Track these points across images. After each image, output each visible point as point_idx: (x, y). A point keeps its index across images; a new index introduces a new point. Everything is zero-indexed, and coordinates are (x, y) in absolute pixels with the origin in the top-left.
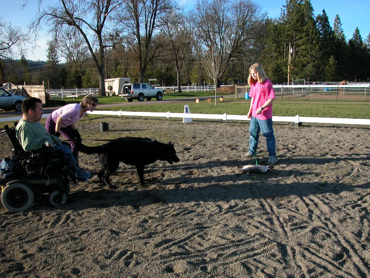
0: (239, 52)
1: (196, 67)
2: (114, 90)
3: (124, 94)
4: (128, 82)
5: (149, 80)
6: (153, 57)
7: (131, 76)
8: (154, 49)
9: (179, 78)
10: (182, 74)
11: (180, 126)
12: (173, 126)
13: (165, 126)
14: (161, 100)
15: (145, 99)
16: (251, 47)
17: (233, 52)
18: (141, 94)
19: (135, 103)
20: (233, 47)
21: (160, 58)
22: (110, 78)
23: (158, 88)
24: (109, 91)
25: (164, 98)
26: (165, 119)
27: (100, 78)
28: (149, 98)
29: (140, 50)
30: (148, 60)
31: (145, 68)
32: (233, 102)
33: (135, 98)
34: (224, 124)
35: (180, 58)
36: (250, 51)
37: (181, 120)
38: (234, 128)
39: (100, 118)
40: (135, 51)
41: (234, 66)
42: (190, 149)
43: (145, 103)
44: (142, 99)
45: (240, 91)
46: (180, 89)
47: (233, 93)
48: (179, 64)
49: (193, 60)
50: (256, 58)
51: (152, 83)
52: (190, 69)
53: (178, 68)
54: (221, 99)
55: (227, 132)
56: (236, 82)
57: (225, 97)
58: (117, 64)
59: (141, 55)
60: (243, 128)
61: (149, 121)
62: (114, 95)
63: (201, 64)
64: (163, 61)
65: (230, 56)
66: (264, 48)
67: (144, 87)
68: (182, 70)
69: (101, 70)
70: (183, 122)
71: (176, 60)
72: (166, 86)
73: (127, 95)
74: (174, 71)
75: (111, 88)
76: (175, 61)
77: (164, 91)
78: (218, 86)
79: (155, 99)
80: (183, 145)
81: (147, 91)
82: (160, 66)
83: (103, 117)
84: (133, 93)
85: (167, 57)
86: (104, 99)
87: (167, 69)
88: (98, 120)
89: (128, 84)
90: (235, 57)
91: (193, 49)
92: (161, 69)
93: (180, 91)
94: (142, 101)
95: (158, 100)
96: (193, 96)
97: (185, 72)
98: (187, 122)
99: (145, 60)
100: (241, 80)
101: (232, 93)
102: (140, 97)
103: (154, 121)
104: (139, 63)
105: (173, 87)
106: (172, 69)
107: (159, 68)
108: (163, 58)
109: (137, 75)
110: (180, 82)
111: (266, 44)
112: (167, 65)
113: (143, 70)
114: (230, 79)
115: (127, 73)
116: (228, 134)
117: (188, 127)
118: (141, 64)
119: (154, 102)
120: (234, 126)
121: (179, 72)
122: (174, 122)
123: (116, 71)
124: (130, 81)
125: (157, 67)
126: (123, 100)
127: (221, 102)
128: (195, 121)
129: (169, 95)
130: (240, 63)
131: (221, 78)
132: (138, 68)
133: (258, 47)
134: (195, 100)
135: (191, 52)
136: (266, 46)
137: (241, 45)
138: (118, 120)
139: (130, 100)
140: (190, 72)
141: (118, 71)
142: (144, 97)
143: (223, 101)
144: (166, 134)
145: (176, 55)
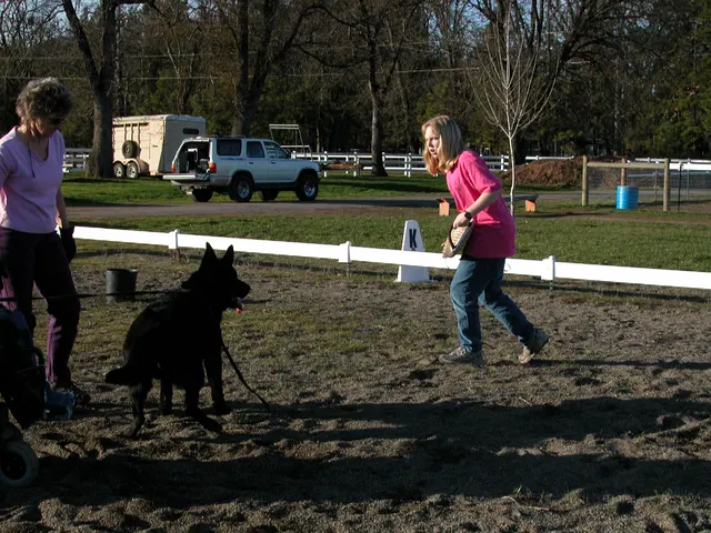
0: (600, 41)
1: (440, 88)
2: (143, 156)
3: (183, 171)
4: (195, 132)
5: (273, 126)
6: (289, 44)
7: (206, 111)
8: (294, 17)
9: (378, 125)
10: (389, 110)
11: (389, 293)
12: (364, 295)
13: (335, 290)
14: (312, 200)
15: (257, 195)
16: (643, 23)
17: (576, 37)
18: (243, 177)
19: (220, 206)
20: (577, 21)
21: (312, 50)
22: (129, 114)
23: (300, 158)
24: (126, 161)
25: (324, 194)
26: (333, 267)
27: (97, 112)
28: (270, 192)
29: (244, 21)
30: (270, 56)
31: (259, 82)
32: (574, 218)
33: (221, 189)
34: (543, 293)
35: (385, 53)
36: (636, 37)
37: (389, 271)
38: (580, 309)
39: (99, 253)
40: (225, 20)
41: (578, 87)
42: (430, 374)
43: (257, 207)
44: (244, 192)
45: (596, 178)
46: (379, 164)
47: (571, 185)
48: (382, 72)
49: (431, 63)
50: (661, 63)
51: (281, 137)
52: (420, 93)
53: (375, 87)
54: (530, 207)
55: (558, 321)
56: (581, 147)
57: (543, 197)
58: (158, 65)
59: (245, 36)
60: (614, 312)
61: (275, 271)
62: (144, 173)
63: (458, 77)
64: (323, 61)
65: (567, 52)
66: (688, 28)
67: (255, 151)
68: (388, 98)
69: (101, 82)
70: (399, 279)
71: (372, 62)
72: (330, 152)
73: (191, 176)
74: (360, 97)
75: (133, 149)
76: (367, 64)
77: (323, 167)
78: (520, 160)
79: (292, 195)
80: (404, 359)
81: (265, 167)
82: (310, 77)
83: (113, 249)
84: (214, 170)
85: (338, 49)
86: (109, 188)
87: (338, 92)
88: (94, 260)
89: (199, 139)
90: (583, 56)
91: (432, 22)
92: (316, 89)
93: (380, 171)
94: (247, 200)
95: (303, 198)
96: (428, 190)
97: (398, 103)
98: (413, 279)
99: (261, 54)
100: (600, 141)
101: (568, 187)
102: (240, 186)
103: (294, 273)
104: (238, 64)
105: (356, 157)
106: (353, 92)
107: (307, 85)
108: (324, 50)
109: (229, 106)
110: (381, 136)
111: (695, 14)
112: (337, 75)
113: (251, 91)
114: (561, 136)
115: (193, 99)
116: (561, 331)
117: (417, 299)
118: (244, 67)
119: (286, 206)
120: (579, 301)
121: (381, 104)
122: (365, 279)
123: (153, 88)
124: (202, 128)
125: (300, 81)
126: (177, 193)
127: (529, 216)
128: (439, 278)
129: (342, 184)
130: (599, 78)
131: (530, 129)
132: (235, 82)
133: (665, 23)
134: (436, 205)
135: (426, 34)
136: (699, 21)
137: (605, 15)
138: (166, 262)
139: (202, 195)
140: (419, 105)
141: (160, 89)
142: (254, 187)
143: (536, 215)
144: (340, 321)
145: (372, 44)
